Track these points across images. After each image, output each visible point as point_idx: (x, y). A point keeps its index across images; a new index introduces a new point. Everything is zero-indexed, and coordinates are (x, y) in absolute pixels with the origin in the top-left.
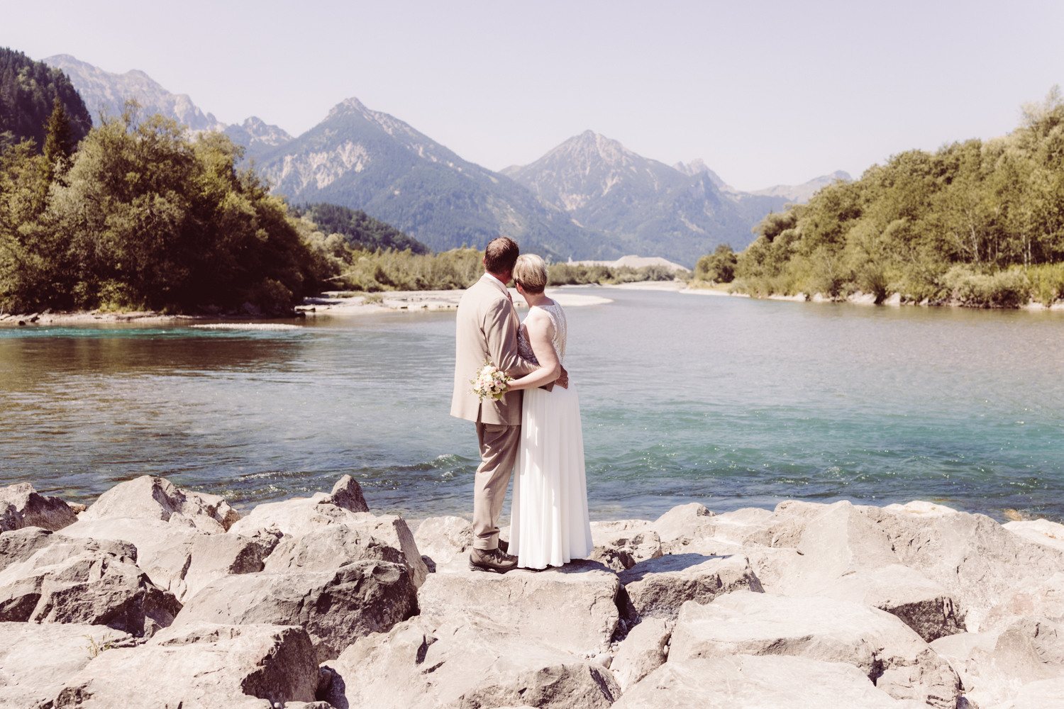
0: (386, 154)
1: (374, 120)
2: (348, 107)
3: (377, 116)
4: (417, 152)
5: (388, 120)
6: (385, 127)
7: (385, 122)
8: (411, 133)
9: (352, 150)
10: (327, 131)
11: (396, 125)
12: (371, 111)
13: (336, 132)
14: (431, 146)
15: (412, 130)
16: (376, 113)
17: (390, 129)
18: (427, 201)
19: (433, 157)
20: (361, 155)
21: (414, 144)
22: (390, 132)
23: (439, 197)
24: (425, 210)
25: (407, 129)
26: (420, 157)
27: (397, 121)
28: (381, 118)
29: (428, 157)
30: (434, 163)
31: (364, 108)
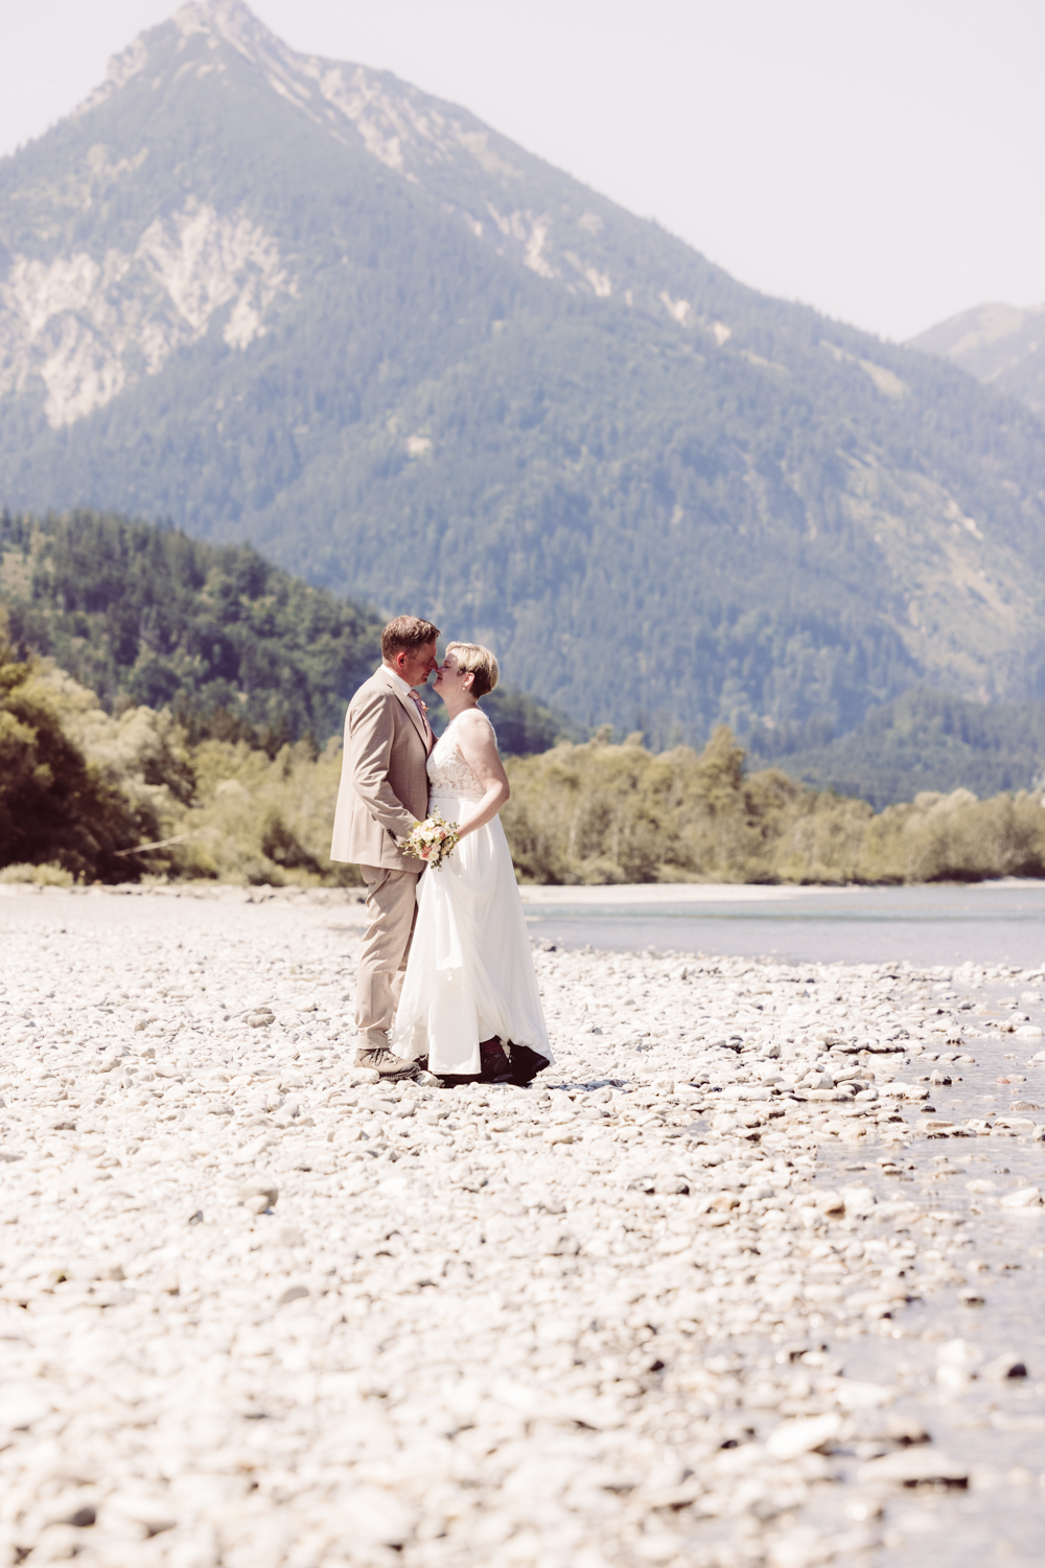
0: (373, 262)
1: (319, 102)
2: (198, 40)
3: (331, 83)
4: (521, 249)
5: (385, 101)
6: (367, 130)
7: (369, 111)
8: (490, 162)
9: (213, 243)
10: (97, 154)
11: (421, 125)
12: (304, 58)
13: (140, 159)
14: (589, 222)
15: (499, 143)
16: (326, 65)
17: (394, 145)
18: (559, 488)
19: (592, 275)
20: (251, 266)
21: (507, 211)
22: (393, 157)
23: (616, 467)
24: (549, 529)
25: (471, 140)
26: (532, 275)
27: (425, 102)
28: (352, 90)
29: (572, 274)
30: (601, 304)
31: (274, 47)
